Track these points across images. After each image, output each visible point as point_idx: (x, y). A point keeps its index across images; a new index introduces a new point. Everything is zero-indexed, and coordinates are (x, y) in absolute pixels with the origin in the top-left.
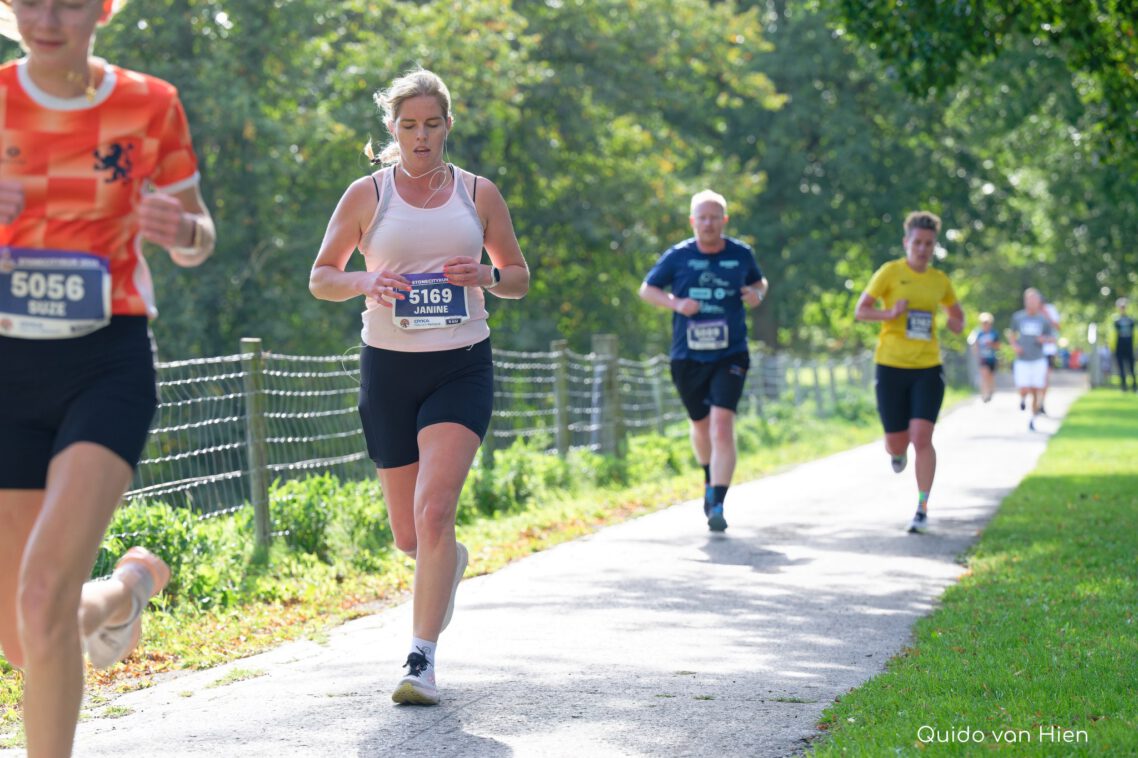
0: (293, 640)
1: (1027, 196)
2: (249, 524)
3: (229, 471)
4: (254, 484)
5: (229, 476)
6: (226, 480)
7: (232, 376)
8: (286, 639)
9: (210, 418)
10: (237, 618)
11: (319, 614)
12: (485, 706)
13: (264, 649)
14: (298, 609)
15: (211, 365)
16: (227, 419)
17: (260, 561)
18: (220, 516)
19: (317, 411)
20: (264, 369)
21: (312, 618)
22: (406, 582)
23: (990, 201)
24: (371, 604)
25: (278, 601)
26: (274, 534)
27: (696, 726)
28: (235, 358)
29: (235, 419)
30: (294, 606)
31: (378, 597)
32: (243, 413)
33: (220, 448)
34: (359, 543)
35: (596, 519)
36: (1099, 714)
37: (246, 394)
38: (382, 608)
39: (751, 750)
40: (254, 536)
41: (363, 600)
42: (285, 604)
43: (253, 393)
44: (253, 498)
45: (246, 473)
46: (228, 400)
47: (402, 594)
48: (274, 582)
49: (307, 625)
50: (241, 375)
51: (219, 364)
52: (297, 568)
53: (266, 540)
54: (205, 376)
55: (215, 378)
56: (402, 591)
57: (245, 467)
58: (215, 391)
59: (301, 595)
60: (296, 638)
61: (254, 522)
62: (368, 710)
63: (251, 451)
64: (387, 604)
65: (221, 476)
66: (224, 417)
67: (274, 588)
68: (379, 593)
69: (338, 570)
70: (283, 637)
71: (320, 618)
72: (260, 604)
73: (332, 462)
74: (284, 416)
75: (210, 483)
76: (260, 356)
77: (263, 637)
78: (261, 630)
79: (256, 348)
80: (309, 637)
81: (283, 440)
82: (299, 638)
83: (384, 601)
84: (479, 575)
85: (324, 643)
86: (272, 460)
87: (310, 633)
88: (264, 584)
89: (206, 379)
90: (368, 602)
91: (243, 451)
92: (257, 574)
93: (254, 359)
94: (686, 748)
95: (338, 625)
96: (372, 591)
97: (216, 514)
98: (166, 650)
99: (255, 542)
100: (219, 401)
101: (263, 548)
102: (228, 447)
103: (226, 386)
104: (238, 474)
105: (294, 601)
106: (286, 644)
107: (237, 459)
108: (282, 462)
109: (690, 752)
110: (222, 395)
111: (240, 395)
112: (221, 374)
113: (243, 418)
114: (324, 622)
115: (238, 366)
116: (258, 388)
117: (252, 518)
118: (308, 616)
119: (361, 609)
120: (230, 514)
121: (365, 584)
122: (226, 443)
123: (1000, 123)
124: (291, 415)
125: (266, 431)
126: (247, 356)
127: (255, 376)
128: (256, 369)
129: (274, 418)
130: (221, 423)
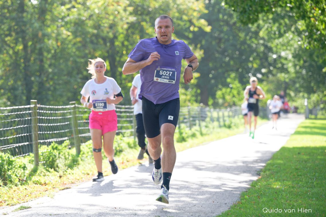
0: (43, 197)
3: (25, 142)
4: (34, 146)
6: (25, 145)
7: (27, 112)
8: (40, 196)
9: (20, 125)
10: (26, 189)
13: (34, 200)
15: (21, 109)
17: (34, 171)
19: (55, 123)
20: (38, 110)
21: (50, 189)
22: (82, 178)
23: (275, 60)
26: (40, 163)
28: (28, 106)
29: (28, 126)
30: (45, 185)
32: (31, 123)
33: (23, 135)
34: (67, 166)
37: (32, 118)
38: (73, 186)
40: (34, 163)
41: (67, 183)
42: (42, 185)
43: (34, 118)
44: (34, 151)
45: (31, 143)
46: (25, 120)
47: (80, 182)
48: (39, 177)
49: (48, 191)
50: (30, 112)
51: (23, 108)
52: (47, 173)
53: (37, 165)
55: (21, 113)
57: (31, 141)
59: (47, 182)
63: (33, 136)
65: (23, 144)
66: (24, 125)
67: (39, 180)
68: (73, 182)
69: (60, 174)
71: (53, 189)
72: (34, 184)
73: (60, 139)
74: (44, 125)
75: (19, 146)
76: (36, 106)
77: (33, 195)
78: (33, 193)
79: (35, 103)
80: (48, 196)
81: (44, 133)
82: (45, 196)
83: (74, 184)
85: (52, 198)
86: (40, 139)
87: (48, 194)
89: (19, 113)
90: (69, 184)
91: (30, 136)
92: (33, 175)
93: (34, 107)
95: (57, 192)
96: (70, 181)
97: (21, 156)
98: (2, 199)
99: (34, 165)
100: (23, 120)
101: (36, 167)
102: (26, 134)
104: (28, 143)
106: (41, 198)
107: (28, 138)
108: (43, 139)
110: (24, 118)
111: (29, 118)
112: (23, 111)
113: (30, 125)
114: (53, 191)
115: (29, 109)
116: (36, 116)
117: (34, 158)
119: (66, 187)
120: (26, 156)
121: (68, 179)
124: (46, 125)
125: (38, 129)
126: (32, 106)
127: (35, 112)
128: (35, 110)
129: (41, 125)
130: (23, 127)
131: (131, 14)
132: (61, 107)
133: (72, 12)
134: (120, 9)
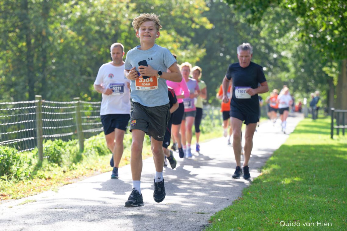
0: (47, 191)
1: (286, 58)
2: (37, 154)
3: (30, 137)
4: (38, 141)
5: (30, 138)
6: (29, 140)
7: (32, 107)
8: (45, 190)
9: (24, 120)
10: (30, 183)
11: (57, 182)
12: (104, 213)
13: (38, 193)
14: (51, 181)
15: (25, 104)
16: (30, 121)
17: (39, 166)
18: (27, 151)
19: (59, 119)
20: (42, 105)
21: (54, 184)
22: (85, 173)
23: (275, 59)
24: (73, 180)
25: (44, 178)
26: (44, 157)
27: (170, 221)
28: (33, 102)
29: (32, 121)
30: (49, 180)
31: (76, 178)
32: (35, 119)
33: (27, 130)
34: (71, 161)
35: (147, 155)
36: (297, 220)
37: (36, 113)
38: (77, 181)
39: (187, 228)
40: (38, 158)
41: (71, 178)
42: (46, 179)
43: (38, 113)
44: (38, 146)
45: (35, 138)
46: (30, 115)
47: (84, 177)
48: (43, 172)
49: (52, 186)
50: (35, 107)
51: (28, 104)
52: (51, 168)
53: (41, 159)
54: (23, 107)
55: (26, 108)
56: (84, 176)
57: (35, 136)
58: (26, 111)
59: (51, 177)
60: (48, 190)
61: (38, 153)
62: (67, 213)
63: (38, 131)
64: (78, 180)
65: (27, 139)
66: (29, 120)
67: (43, 174)
68: (77, 176)
69: (64, 169)
70: (44, 189)
71: (57, 184)
72: (38, 179)
73: (64, 135)
74: (48, 120)
75: (24, 141)
76: (41, 101)
77: (38, 190)
78: (37, 187)
79: (40, 99)
80: (53, 189)
81: (48, 128)
82: (49, 190)
83: (78, 179)
84: (108, 171)
85: (57, 192)
86: (44, 133)
87: (53, 188)
88: (40, 173)
89: (23, 108)
90: (73, 179)
91: (35, 131)
92: (38, 170)
93: (39, 102)
94: (166, 228)
95: (62, 186)
96: (74, 176)
97: (25, 150)
98: (7, 193)
99: (38, 160)
100: (27, 115)
101: (40, 161)
102: (30, 129)
103: (30, 110)
104: (33, 138)
105: (49, 178)
106: (45, 192)
107: (33, 133)
108: (48, 135)
109: (167, 229)
110: (28, 113)
111: (34, 113)
112: (28, 106)
113: (35, 120)
114: (57, 185)
115: (34, 104)
116: (40, 111)
117: (37, 152)
118: (53, 183)
119: (70, 181)
120: (30, 151)
121: (72, 174)
122: (29, 128)
123: (277, 35)
124: (51, 120)
125: (42, 125)
126: (37, 101)
127: (39, 108)
128: (40, 105)
129: (45, 121)
130: (28, 122)
131: (134, 10)
132: (65, 103)
133: (76, 9)
134: (123, 6)
